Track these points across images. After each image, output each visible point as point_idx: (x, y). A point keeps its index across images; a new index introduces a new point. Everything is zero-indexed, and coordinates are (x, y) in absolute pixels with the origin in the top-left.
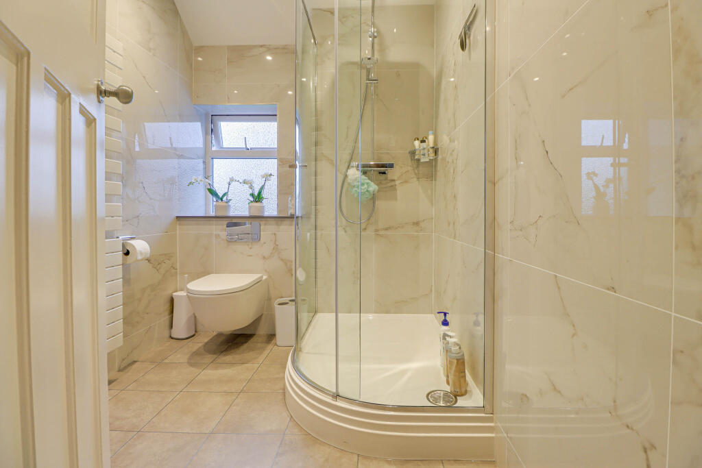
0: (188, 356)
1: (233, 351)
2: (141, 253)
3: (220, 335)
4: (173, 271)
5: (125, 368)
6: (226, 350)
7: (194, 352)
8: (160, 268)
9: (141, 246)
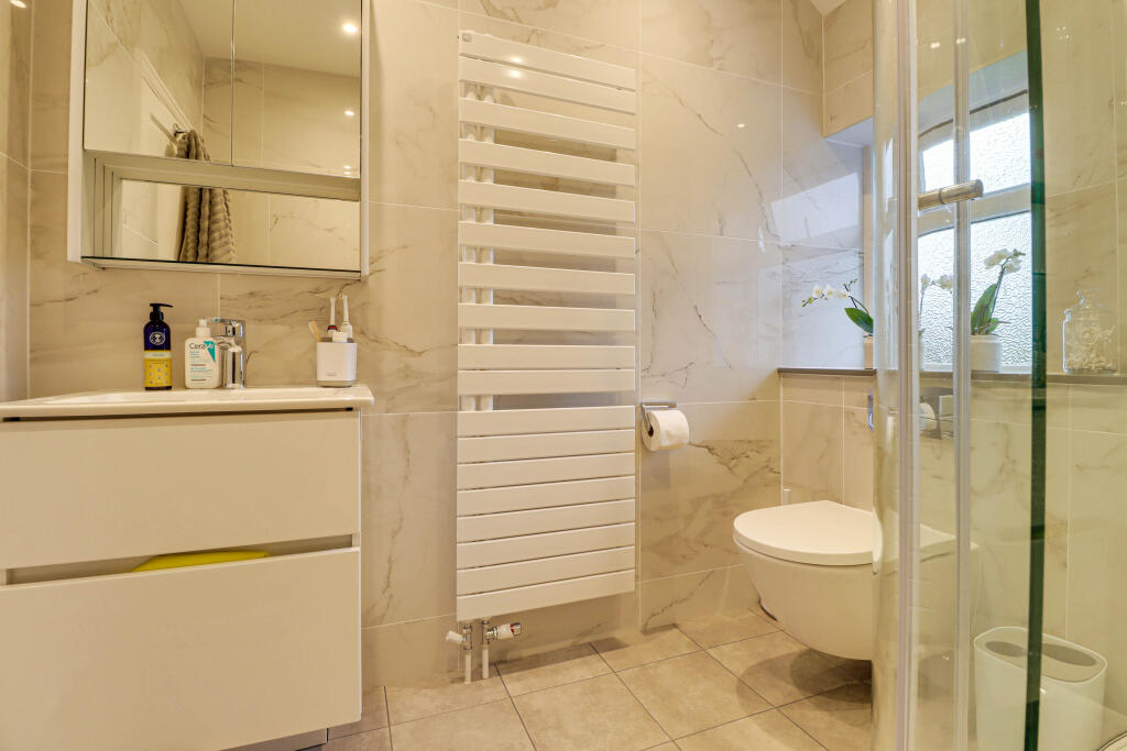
0: (753, 662)
1: (844, 705)
2: (669, 435)
3: (811, 652)
4: (771, 475)
5: (655, 630)
6: (832, 694)
7: (770, 661)
8: (736, 465)
9: (671, 423)
